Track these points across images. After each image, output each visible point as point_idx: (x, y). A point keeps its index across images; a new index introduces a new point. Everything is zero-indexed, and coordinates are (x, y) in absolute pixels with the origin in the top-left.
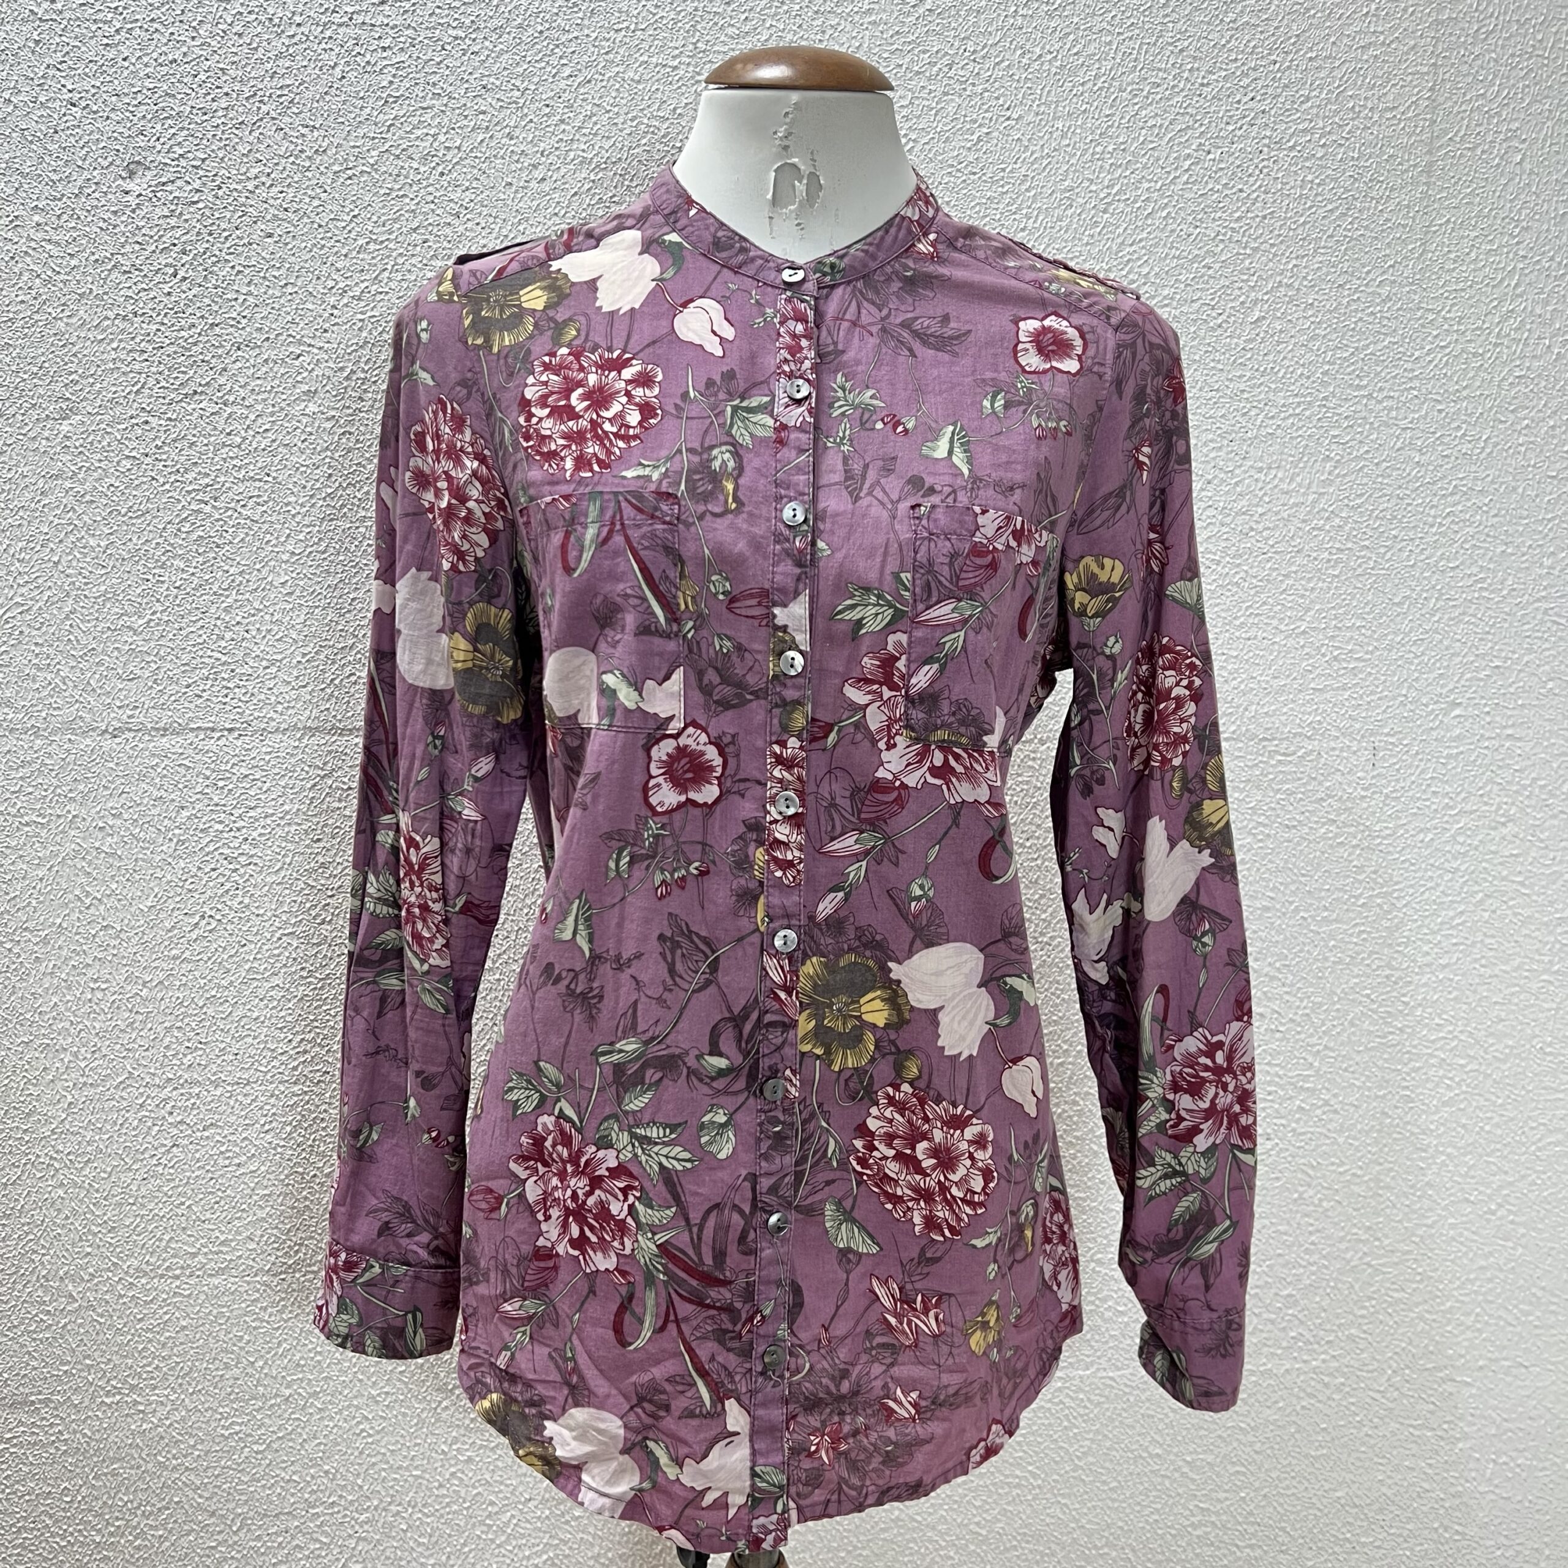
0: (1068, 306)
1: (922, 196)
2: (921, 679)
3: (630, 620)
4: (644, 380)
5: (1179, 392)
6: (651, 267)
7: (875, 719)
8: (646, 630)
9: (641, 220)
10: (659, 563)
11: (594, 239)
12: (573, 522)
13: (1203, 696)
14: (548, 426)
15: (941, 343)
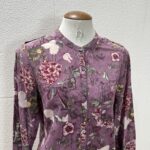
0: (117, 50)
1: (96, 35)
2: (104, 112)
3: (60, 108)
4: (59, 67)
5: (129, 60)
6: (58, 47)
7: (96, 118)
8: (63, 109)
9: (55, 38)
10: (64, 99)
11: (48, 41)
12: (49, 91)
13: (131, 100)
14: (44, 74)
15: (102, 58)
